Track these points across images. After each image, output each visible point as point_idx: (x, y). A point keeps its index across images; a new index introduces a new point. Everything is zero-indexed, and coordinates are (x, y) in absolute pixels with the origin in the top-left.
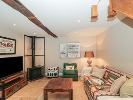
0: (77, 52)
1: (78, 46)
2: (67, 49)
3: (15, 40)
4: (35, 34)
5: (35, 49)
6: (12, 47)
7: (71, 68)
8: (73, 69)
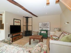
0: (48, 27)
1: (49, 24)
2: (43, 26)
3: (20, 20)
4: (27, 16)
5: (28, 23)
6: (19, 23)
7: (44, 32)
8: (45, 33)
